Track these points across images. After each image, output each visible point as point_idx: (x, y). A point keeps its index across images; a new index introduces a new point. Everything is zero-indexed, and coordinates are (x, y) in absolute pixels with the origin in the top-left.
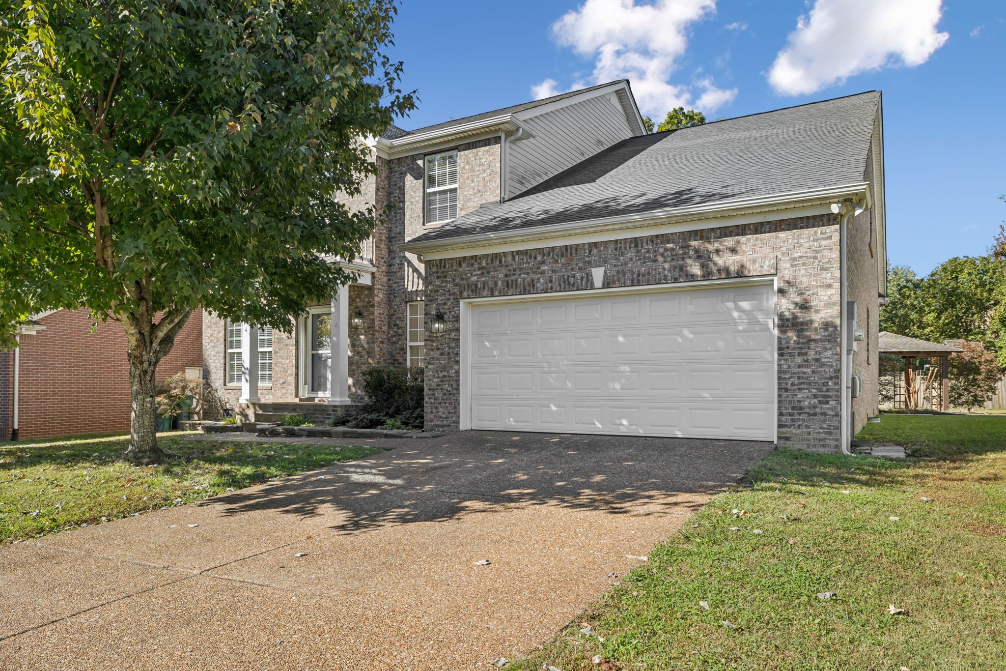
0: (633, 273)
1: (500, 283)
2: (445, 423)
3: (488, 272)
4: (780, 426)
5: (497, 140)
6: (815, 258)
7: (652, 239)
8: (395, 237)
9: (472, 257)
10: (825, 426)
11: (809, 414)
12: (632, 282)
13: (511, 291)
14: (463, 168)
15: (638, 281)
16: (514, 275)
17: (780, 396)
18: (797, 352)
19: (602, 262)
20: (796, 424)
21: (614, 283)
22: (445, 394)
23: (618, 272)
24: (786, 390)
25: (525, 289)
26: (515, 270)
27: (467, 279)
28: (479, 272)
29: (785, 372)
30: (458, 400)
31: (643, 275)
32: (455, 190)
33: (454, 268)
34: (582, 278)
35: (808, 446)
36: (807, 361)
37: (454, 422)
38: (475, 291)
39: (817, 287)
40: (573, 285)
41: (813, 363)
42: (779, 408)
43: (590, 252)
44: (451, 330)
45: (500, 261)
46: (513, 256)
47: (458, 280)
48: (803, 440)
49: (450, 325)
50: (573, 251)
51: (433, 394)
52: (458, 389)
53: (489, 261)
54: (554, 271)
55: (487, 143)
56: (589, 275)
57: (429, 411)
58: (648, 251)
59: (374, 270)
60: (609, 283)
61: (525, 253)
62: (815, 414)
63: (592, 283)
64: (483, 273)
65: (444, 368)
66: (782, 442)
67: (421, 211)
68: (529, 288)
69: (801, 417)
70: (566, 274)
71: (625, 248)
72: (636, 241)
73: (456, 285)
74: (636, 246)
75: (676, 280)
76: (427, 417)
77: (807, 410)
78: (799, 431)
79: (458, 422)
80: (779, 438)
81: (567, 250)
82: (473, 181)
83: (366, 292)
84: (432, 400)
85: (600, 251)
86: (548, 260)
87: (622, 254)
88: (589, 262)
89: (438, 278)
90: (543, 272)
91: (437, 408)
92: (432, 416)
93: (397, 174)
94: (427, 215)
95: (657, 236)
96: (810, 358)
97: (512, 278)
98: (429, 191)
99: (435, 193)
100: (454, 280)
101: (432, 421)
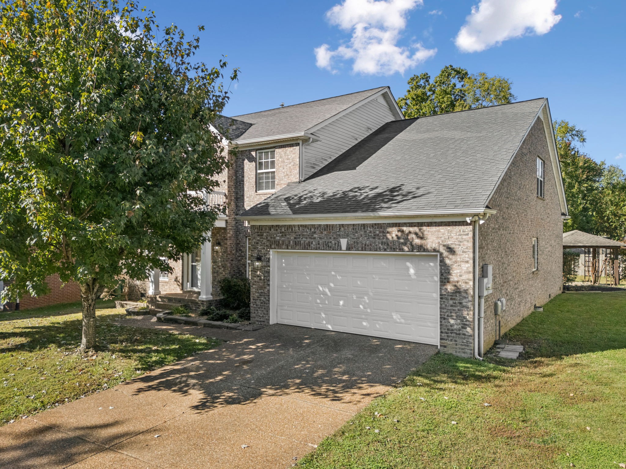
0: (362, 244)
1: (292, 242)
2: (262, 320)
3: (285, 235)
4: (441, 339)
5: (298, 144)
6: (460, 245)
7: (373, 226)
8: (240, 198)
9: (277, 226)
10: (465, 341)
11: (456, 334)
12: (362, 248)
13: (297, 247)
14: (278, 160)
15: (365, 248)
16: (299, 238)
17: (441, 322)
18: (450, 298)
19: (346, 236)
20: (450, 339)
21: (352, 248)
22: (262, 303)
23: (354, 242)
24: (444, 319)
25: (305, 247)
26: (300, 235)
27: (274, 238)
28: (281, 235)
29: (443, 309)
30: (269, 307)
31: (368, 246)
32: (274, 172)
33: (267, 231)
34: (335, 244)
35: (456, 351)
36: (455, 303)
37: (267, 320)
38: (278, 245)
39: (461, 262)
40: (331, 247)
41: (458, 305)
42: (441, 328)
43: (340, 229)
44: (265, 266)
45: (292, 230)
46: (299, 227)
47: (269, 238)
48: (453, 348)
49: (264, 264)
50: (331, 228)
51: (255, 302)
52: (269, 301)
53: (286, 229)
54: (320, 238)
55: (291, 145)
56: (339, 242)
57: (253, 312)
58: (370, 232)
59: (227, 218)
60: (349, 248)
61: (305, 226)
62: (459, 334)
63: (341, 247)
64: (282, 235)
65: (261, 288)
66: (442, 348)
67: (254, 183)
68: (307, 246)
69: (452, 335)
70: (327, 241)
71: (358, 229)
72: (364, 225)
73: (268, 241)
74: (364, 228)
75: (385, 250)
76: (252, 315)
77: (455, 331)
78: (451, 343)
79: (269, 320)
80: (441, 346)
81: (327, 227)
82: (284, 168)
83: (223, 231)
84: (255, 306)
85: (345, 229)
86: (318, 232)
87: (357, 232)
88: (339, 235)
89: (258, 235)
90: (315, 238)
91: (257, 310)
92: (254, 315)
93: (241, 160)
94: (258, 186)
95: (375, 224)
96: (457, 302)
97: (298, 240)
98: (259, 171)
99: (262, 173)
100: (267, 238)
101: (254, 318)
